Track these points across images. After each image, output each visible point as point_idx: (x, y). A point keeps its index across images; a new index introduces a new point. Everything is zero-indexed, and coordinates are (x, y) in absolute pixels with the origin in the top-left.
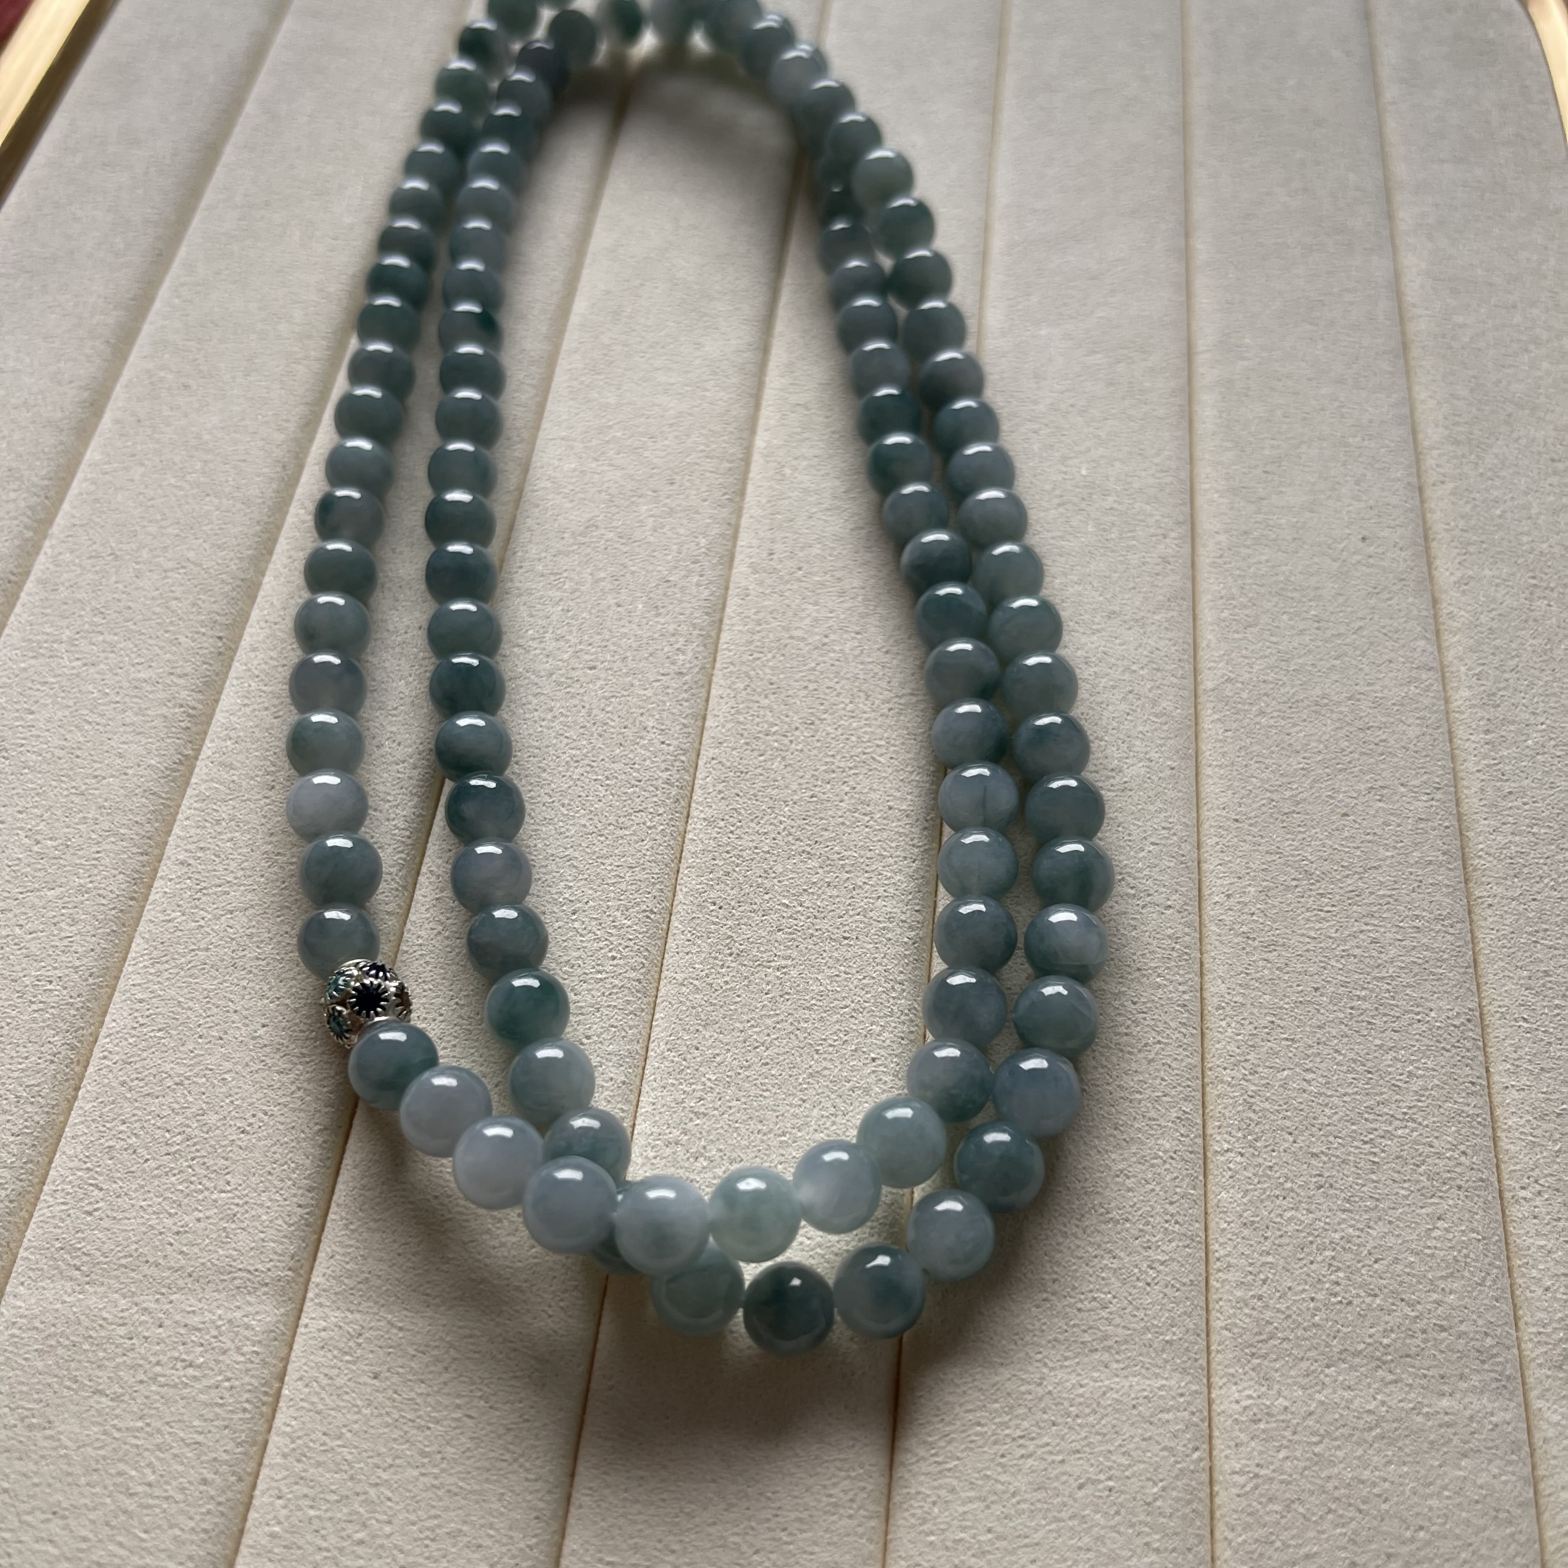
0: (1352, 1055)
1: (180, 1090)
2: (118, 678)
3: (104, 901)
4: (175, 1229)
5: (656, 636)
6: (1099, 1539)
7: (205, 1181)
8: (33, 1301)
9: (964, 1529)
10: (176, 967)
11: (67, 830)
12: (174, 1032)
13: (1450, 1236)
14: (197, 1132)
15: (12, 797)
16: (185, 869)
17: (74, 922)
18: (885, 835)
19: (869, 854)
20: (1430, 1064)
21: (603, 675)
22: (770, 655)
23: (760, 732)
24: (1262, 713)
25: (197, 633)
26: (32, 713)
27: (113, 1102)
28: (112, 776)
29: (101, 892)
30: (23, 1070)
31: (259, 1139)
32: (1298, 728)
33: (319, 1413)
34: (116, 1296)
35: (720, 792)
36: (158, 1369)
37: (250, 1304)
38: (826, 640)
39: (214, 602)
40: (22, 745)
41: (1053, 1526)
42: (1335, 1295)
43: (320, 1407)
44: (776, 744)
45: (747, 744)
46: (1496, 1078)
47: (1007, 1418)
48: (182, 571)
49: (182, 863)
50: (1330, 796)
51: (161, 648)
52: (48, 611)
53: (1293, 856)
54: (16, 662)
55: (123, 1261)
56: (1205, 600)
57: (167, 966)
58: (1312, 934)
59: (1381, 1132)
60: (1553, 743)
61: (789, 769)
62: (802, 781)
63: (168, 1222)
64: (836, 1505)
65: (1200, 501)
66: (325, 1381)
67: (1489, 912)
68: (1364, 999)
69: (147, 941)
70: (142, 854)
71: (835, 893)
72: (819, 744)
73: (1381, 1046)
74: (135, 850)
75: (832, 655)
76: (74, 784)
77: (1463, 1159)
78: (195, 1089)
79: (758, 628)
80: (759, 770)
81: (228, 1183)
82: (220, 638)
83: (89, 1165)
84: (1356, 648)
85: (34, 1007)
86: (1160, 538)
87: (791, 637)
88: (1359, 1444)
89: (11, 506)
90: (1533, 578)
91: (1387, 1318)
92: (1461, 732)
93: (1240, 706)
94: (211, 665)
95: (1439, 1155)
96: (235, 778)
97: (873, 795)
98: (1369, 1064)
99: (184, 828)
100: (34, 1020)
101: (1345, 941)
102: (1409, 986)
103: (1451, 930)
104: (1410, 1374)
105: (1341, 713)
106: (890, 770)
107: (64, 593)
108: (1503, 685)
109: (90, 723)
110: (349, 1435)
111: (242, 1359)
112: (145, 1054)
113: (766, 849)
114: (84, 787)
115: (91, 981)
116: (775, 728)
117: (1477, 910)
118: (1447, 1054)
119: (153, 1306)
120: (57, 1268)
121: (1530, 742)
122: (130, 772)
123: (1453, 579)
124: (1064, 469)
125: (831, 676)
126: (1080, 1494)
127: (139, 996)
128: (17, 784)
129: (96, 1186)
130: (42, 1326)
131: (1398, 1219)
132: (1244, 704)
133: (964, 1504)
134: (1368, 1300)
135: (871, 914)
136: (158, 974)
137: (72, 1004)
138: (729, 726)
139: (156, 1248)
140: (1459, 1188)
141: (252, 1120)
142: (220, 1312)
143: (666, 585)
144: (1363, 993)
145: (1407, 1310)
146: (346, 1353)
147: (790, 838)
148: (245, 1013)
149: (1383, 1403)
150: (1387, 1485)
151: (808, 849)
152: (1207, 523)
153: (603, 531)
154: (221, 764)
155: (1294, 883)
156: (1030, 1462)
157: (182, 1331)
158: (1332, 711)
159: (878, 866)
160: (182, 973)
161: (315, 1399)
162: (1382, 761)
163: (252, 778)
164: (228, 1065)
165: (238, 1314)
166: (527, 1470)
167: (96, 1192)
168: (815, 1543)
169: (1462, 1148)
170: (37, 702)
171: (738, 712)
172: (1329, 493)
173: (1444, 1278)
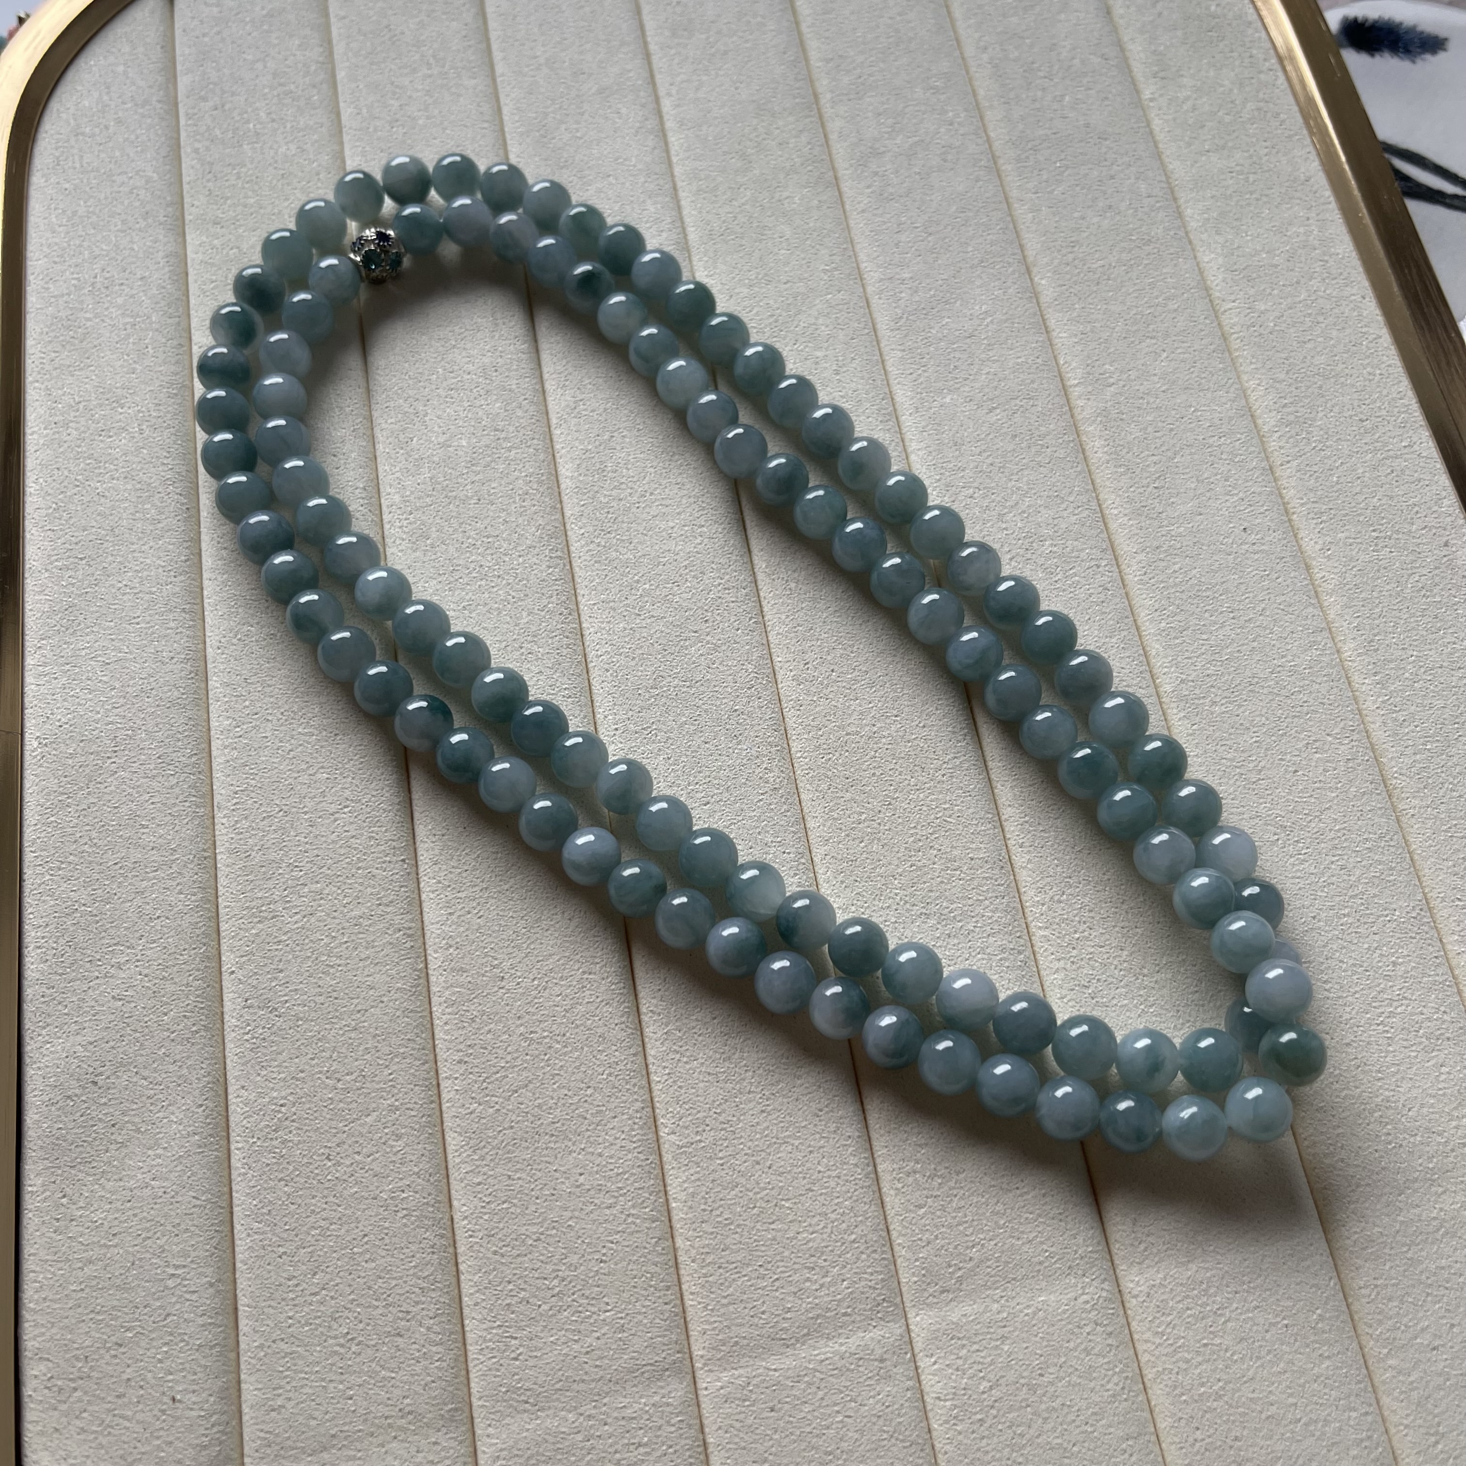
0: (1351, 962)
1: (541, 1245)
2: (337, 921)
3: (413, 1113)
4: (584, 1350)
5: (744, 761)
6: (1291, 1362)
7: (590, 1308)
8: (504, 1436)
9: (1203, 1385)
10: (494, 1148)
11: (356, 1063)
12: (515, 1201)
13: (1452, 1077)
14: (567, 1273)
15: (299, 1048)
16: (464, 1067)
17: (399, 1137)
18: (976, 883)
19: (970, 902)
20: (1405, 953)
21: (717, 808)
22: (837, 754)
23: (853, 823)
24: (1214, 703)
25: (384, 862)
26: (281, 971)
27: (494, 1270)
28: (372, 1007)
29: (408, 1106)
30: (415, 1267)
31: (616, 1264)
32: (1241, 710)
33: (744, 1448)
34: (563, 1413)
35: (842, 882)
36: (618, 1456)
37: (662, 1388)
38: (875, 729)
39: (386, 831)
40: (286, 1001)
41: (1258, 1363)
42: (1390, 1143)
43: (743, 1444)
44: (869, 830)
45: (848, 835)
46: (1449, 947)
47: (1205, 1299)
48: (346, 810)
49: (460, 1062)
50: (1281, 759)
51: (361, 884)
52: (250, 877)
53: (1269, 816)
54: (247, 930)
55: (558, 1386)
56: (1143, 616)
57: (486, 1150)
58: (1299, 874)
59: (1386, 1014)
60: (1423, 670)
61: (886, 848)
62: (900, 855)
63: (576, 1347)
64: (1114, 1396)
65: (1113, 526)
66: (738, 1425)
67: (1413, 820)
68: (1348, 915)
69: (460, 1134)
70: (423, 1064)
71: (956, 941)
72: (900, 820)
73: (1369, 949)
74: (418, 1063)
75: (884, 740)
76: (344, 1023)
77: (1445, 1017)
78: (551, 1240)
79: (820, 733)
80: (864, 855)
81: (607, 1304)
82: (403, 860)
83: (498, 1323)
84: (1265, 628)
85: (400, 1215)
86: (1095, 568)
87: (847, 734)
88: (1433, 1243)
89: (177, 790)
90: (1374, 531)
91: (1428, 1149)
92: (1356, 678)
93: (1196, 701)
94: (406, 886)
95: (1429, 1019)
96: (469, 979)
97: (955, 852)
98: (1365, 964)
99: (447, 1032)
100: (405, 1225)
101: (1323, 874)
102: (1375, 896)
103: (1392, 843)
104: (1452, 1184)
105: (1269, 686)
106: (960, 827)
107: (257, 857)
108: (1376, 631)
109: (332, 967)
110: (771, 1457)
111: (673, 1429)
112: (501, 1225)
113: (893, 920)
114: (353, 1023)
115: (432, 1180)
116: (863, 817)
117: (1404, 819)
118: (1414, 941)
119: (593, 1412)
120: (511, 1406)
121: (1407, 675)
122: (385, 999)
123: (1318, 547)
124: (1004, 526)
125: (889, 759)
126: (1268, 1336)
127: (476, 1180)
128: (298, 1036)
129: (512, 1337)
130: (520, 1453)
131: (1415, 1074)
132: (1199, 699)
133: (1196, 1367)
134: (1412, 1140)
135: (988, 951)
136: (482, 1158)
137: (427, 1204)
138: (828, 824)
139: (575, 1369)
140: (1448, 1039)
141: (604, 1251)
142: (643, 1401)
143: (735, 714)
144: (1346, 911)
145: (1439, 1139)
146: (745, 1400)
147: (908, 906)
148: (562, 1169)
149: (1441, 1209)
150: (1458, 1265)
151: (924, 911)
152: (1125, 547)
153: (669, 679)
154: (453, 970)
155: (1276, 837)
156: (1229, 1325)
157: (623, 1423)
158: (1263, 687)
159: (979, 910)
160: (500, 1152)
161: (737, 1440)
162: (1310, 719)
163: (483, 975)
164: (568, 1214)
165: (657, 1398)
166: (903, 1441)
167: (513, 1342)
168: (1110, 1426)
169: (1442, 1009)
170: (280, 961)
171: (831, 811)
172: (1208, 495)
173: (1456, 1108)
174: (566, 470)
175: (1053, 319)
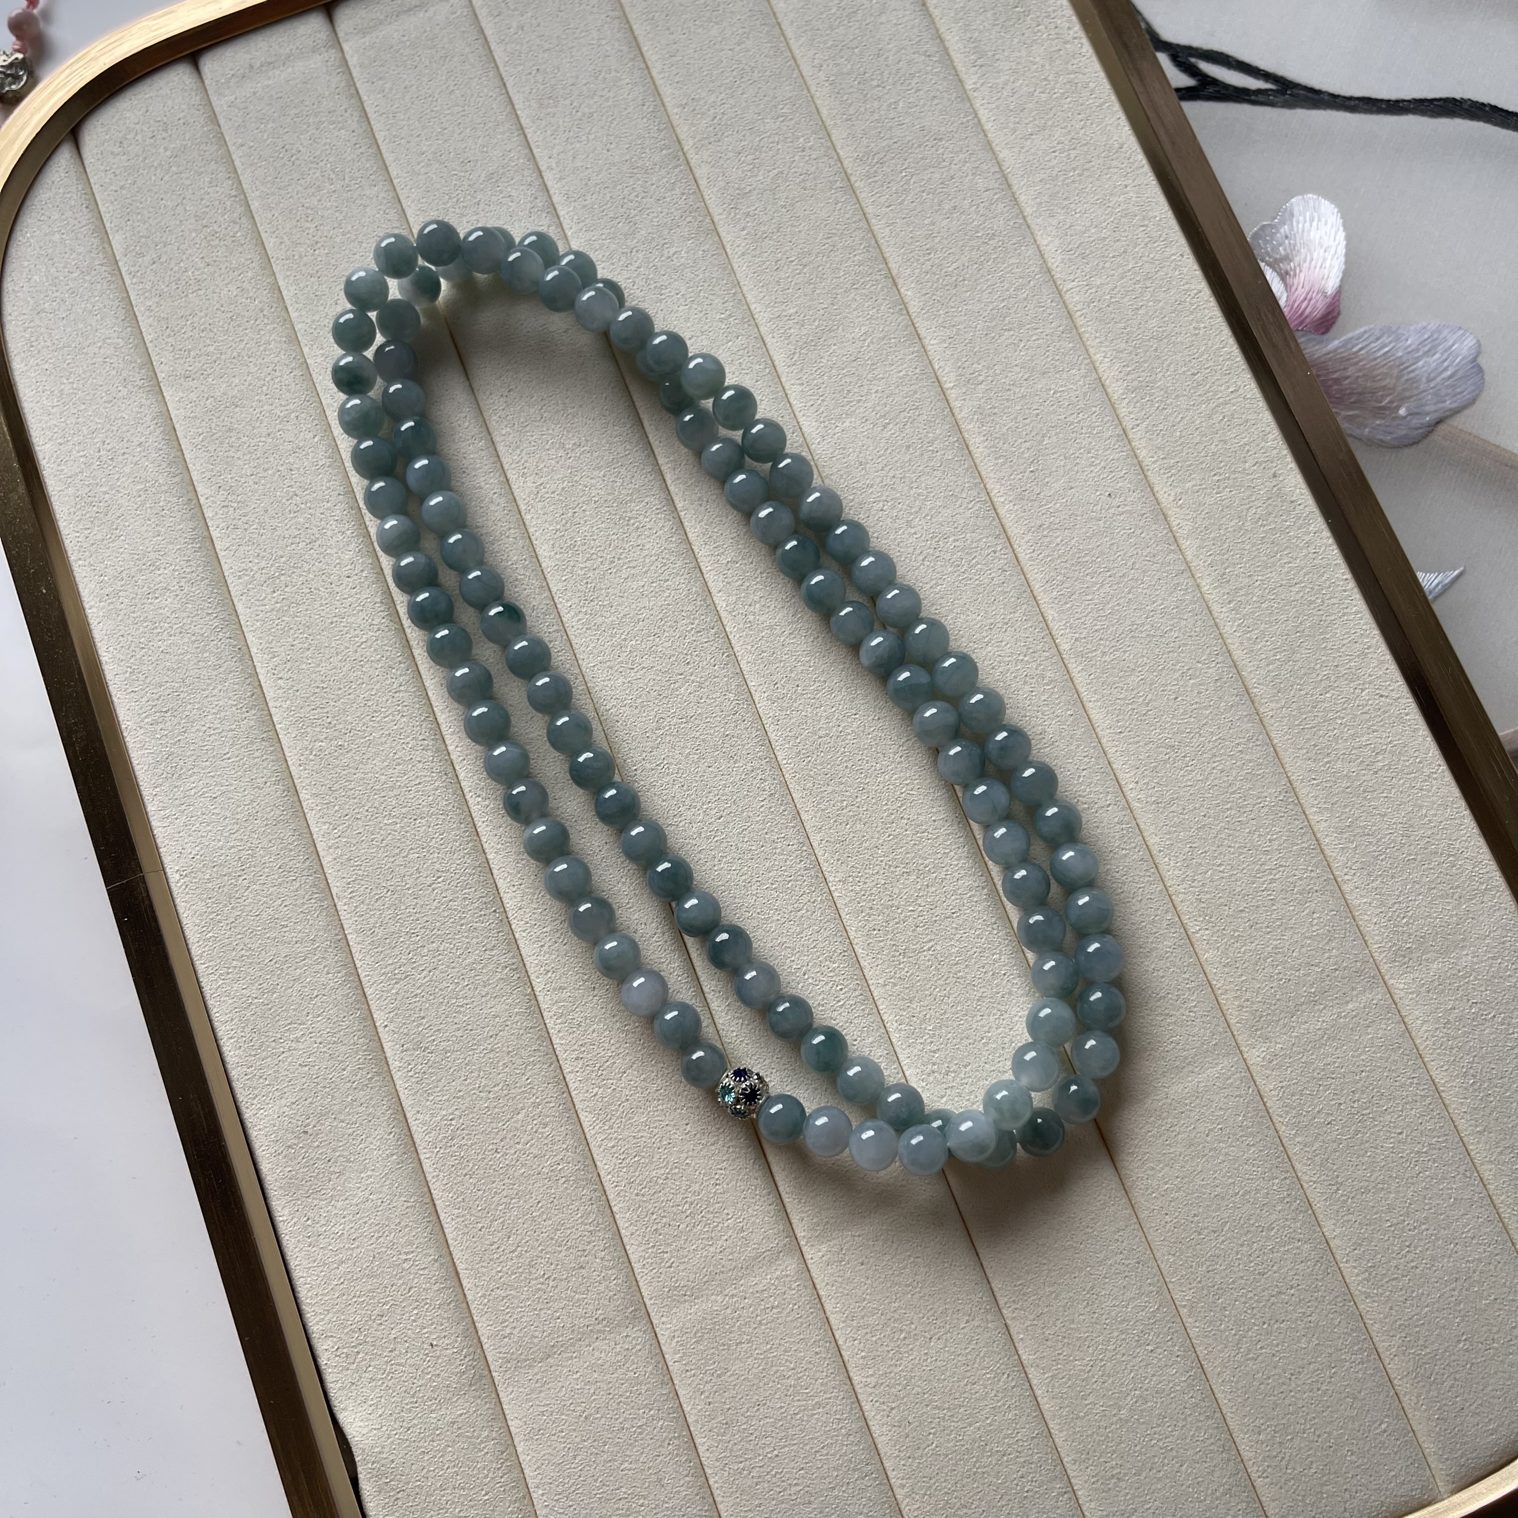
0: (1237, 845)
1: (669, 1182)
2: (456, 970)
3: (552, 1105)
4: (718, 1251)
5: (743, 777)
6: (1227, 1154)
7: (715, 1220)
8: (675, 1321)
9: (1166, 1183)
10: (618, 1118)
11: (500, 1076)
12: (643, 1154)
13: (1322, 920)
14: (694, 1198)
15: (452, 1074)
16: (581, 1062)
17: (546, 1125)
18: (941, 839)
19: (939, 856)
20: (1278, 830)
21: (729, 819)
22: (815, 756)
23: (838, 810)
24: (1104, 653)
25: (481, 916)
26: (423, 1018)
27: (639, 1207)
28: (501, 1031)
29: (547, 1100)
30: (581, 1217)
31: (728, 1184)
32: (1127, 654)
33: (848, 1294)
34: (713, 1297)
35: (838, 860)
36: (759, 1318)
37: (780, 1265)
38: (841, 729)
39: (475, 891)
40: (434, 1040)
41: (1204, 1160)
42: (1281, 980)
43: (846, 1292)
44: (851, 813)
45: (835, 821)
46: (1311, 817)
47: (1160, 1122)
48: (440, 880)
49: (577, 1059)
50: (1163, 691)
51: (467, 937)
52: (380, 949)
53: (1160, 739)
54: (388, 992)
55: (705, 1280)
56: (1037, 587)
57: (612, 1121)
58: (1189, 783)
59: (1268, 881)
60: (1267, 591)
61: (867, 825)
62: (879, 829)
63: (712, 1249)
64: (1104, 1204)
65: (1002, 512)
66: (840, 1280)
67: (1273, 721)
68: (1230, 809)
69: (590, 1112)
70: (550, 1066)
71: (934, 889)
72: (874, 801)
73: (1249, 833)
74: (545, 1066)
75: (849, 737)
76: (482, 1048)
77: (1313, 874)
78: (676, 1177)
79: (798, 741)
80: (852, 835)
81: (728, 1214)
82: (495, 911)
83: (651, 1244)
84: (1137, 580)
85: (561, 1181)
86: (992, 554)
87: (820, 737)
88: (1320, 1047)
89: (302, 892)
90: (1215, 475)
91: (1309, 978)
92: (1215, 608)
93: (1090, 655)
94: (502, 931)
95: (1301, 879)
96: (569, 994)
97: (921, 818)
98: (1248, 845)
99: (561, 1038)
100: (566, 1188)
101: (1207, 779)
102: (1250, 788)
103: (1258, 743)
104: (1329, 1000)
105: (1146, 630)
106: (922, 797)
107: (380, 933)
108: (1226, 565)
109: (462, 1006)
110: (868, 1297)
111: (794, 1292)
112: (637, 1174)
113: (883, 882)
114: (489, 1047)
115: (578, 1151)
116: (845, 803)
117: (1266, 720)
118: (1283, 819)
119: (735, 1292)
120: (674, 1300)
121: (1255, 599)
122: (509, 1023)
123: (1171, 498)
124: (913, 531)
125: (856, 752)
126: (1209, 1139)
127: (610, 1145)
128: (450, 1064)
129: (663, 1252)
130: (689, 1330)
131: (1295, 924)
132: (1092, 652)
133: (1160, 1172)
134: (1297, 974)
135: (959, 892)
136: (611, 1127)
137: (579, 1169)
138: (818, 815)
139: (715, 1265)
140: (1316, 891)
141: (717, 1177)
142: (769, 1277)
143: (728, 738)
144: (1229, 805)
145: (1316, 969)
146: (841, 1262)
147: (892, 869)
148: (672, 1123)
149: (1323, 1021)
150: (1340, 1060)
151: (905, 870)
152: (1014, 530)
153: (669, 719)
154: (555, 989)
155: (1167, 757)
156: (1180, 1136)
157: (758, 1295)
158: (1142, 632)
159: (947, 860)
160: (624, 1120)
161: (841, 1290)
162: (1182, 652)
163: (579, 989)
164: (684, 1155)
165: (778, 1273)
166: (960, 1266)
167: (665, 1255)
168: (1105, 1225)
169: (1310, 868)
170: (421, 1010)
171: (819, 804)
172: (1076, 468)
173: (1327, 943)
174: (543, 551)
175: (923, 328)
